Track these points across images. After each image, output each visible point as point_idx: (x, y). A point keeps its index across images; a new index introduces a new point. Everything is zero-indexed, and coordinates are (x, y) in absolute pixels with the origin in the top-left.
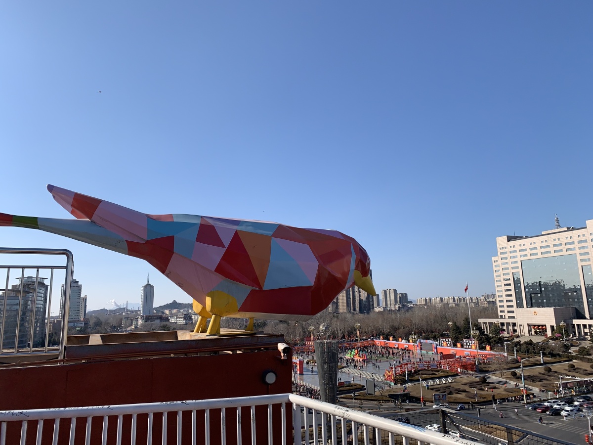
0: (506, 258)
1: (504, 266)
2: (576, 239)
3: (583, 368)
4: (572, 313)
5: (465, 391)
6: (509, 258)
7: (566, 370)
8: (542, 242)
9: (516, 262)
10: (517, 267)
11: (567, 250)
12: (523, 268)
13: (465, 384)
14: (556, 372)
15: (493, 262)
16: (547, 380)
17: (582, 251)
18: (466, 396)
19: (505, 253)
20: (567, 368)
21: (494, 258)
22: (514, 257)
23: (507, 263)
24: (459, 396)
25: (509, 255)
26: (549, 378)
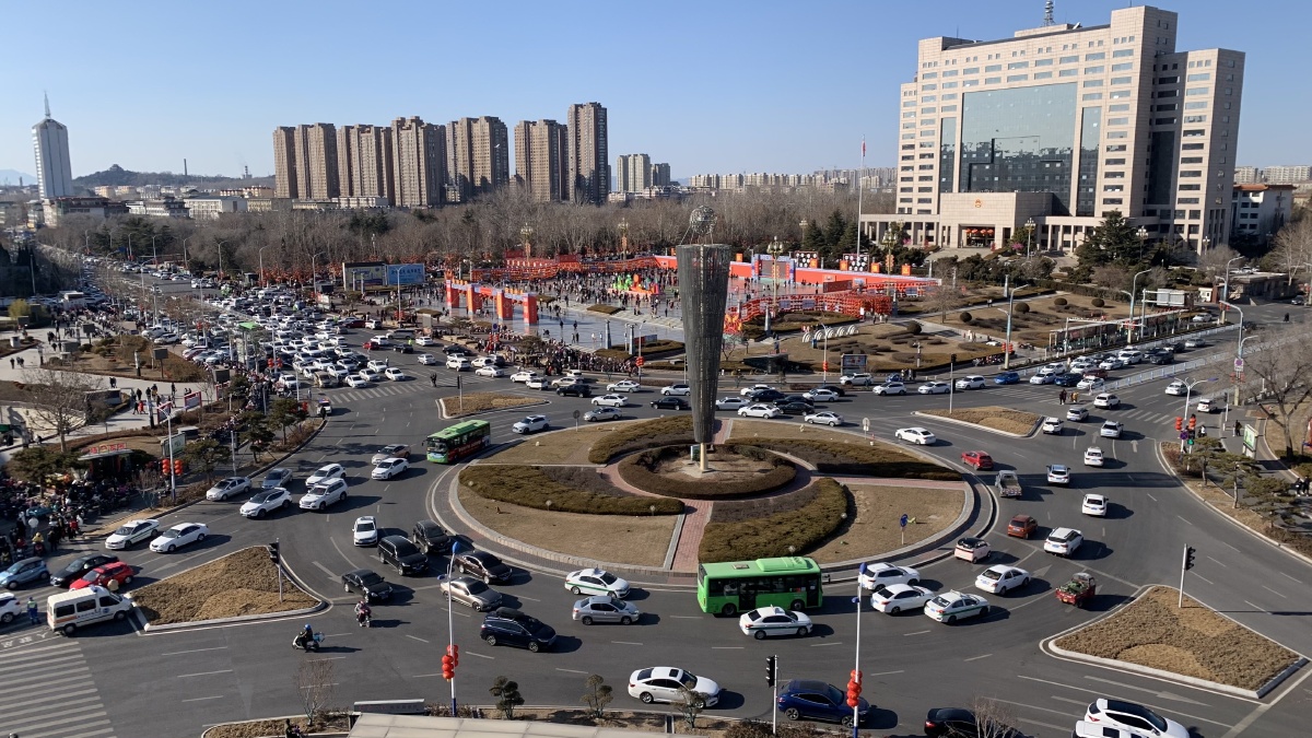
0: (933, 87)
1: (926, 105)
2: (1083, 50)
3: (1080, 305)
4: (1045, 203)
5: (888, 350)
6: (939, 86)
7: (1050, 308)
8: (1014, 54)
9: (953, 96)
10: (954, 108)
11: (1061, 73)
12: (966, 109)
13: (884, 337)
14: (1036, 313)
15: (902, 94)
16: (1027, 327)
17: (1091, 77)
18: (895, 359)
19: (933, 75)
20: (1053, 305)
21: (905, 87)
22: (951, 85)
23: (933, 98)
24: (880, 358)
25: (940, 80)
26: (1026, 323)
